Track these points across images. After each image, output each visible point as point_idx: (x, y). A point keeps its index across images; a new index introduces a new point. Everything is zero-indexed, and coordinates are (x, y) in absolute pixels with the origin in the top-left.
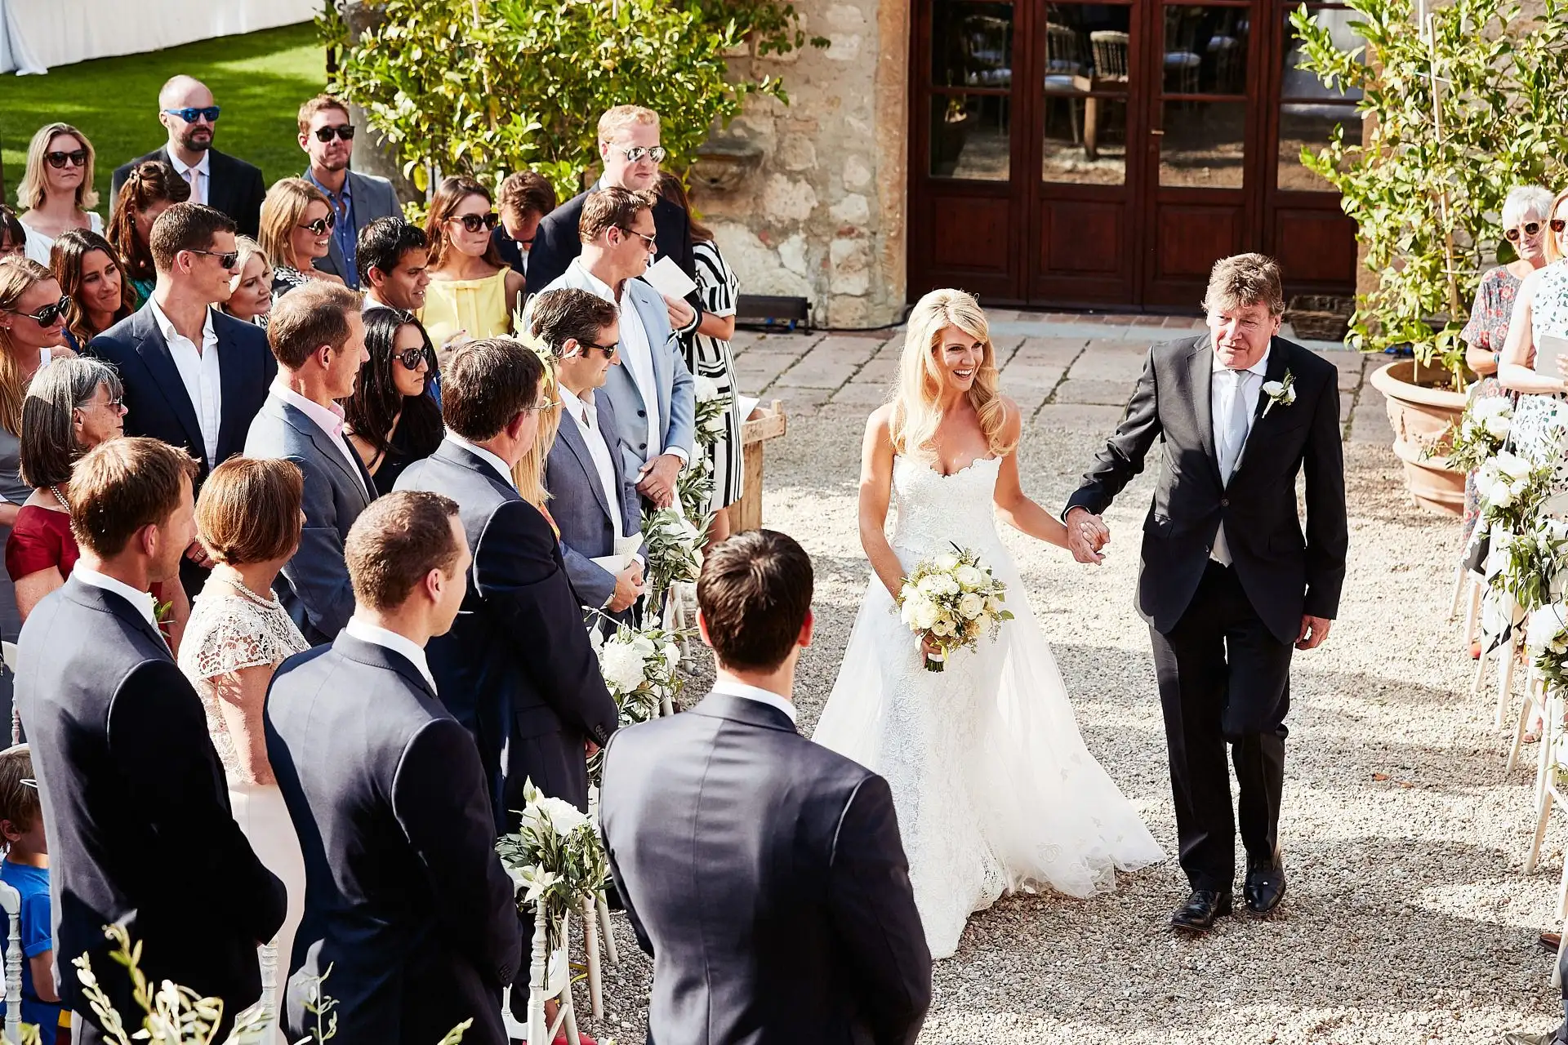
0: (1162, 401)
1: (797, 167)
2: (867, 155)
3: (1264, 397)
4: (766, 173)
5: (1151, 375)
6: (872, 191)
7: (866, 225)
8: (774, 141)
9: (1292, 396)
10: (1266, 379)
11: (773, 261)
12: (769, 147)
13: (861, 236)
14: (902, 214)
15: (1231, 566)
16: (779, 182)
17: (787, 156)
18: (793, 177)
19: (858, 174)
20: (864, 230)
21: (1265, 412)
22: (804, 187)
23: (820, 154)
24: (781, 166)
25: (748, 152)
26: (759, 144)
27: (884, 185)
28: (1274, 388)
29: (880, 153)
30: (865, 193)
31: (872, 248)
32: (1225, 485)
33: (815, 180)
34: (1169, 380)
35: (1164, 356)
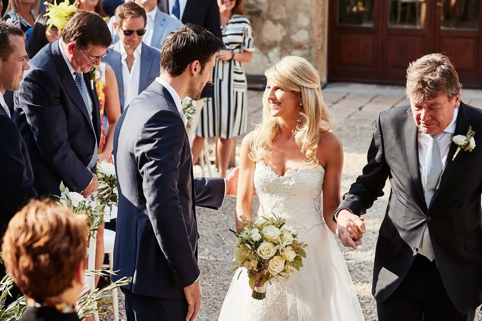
0: (387, 149)
1: (277, 17)
2: (307, 12)
3: (453, 146)
4: (263, 21)
5: (379, 132)
6: (309, 29)
7: (308, 44)
8: (267, 6)
9: (473, 144)
10: (456, 134)
11: (265, 60)
12: (264, 8)
13: (305, 49)
14: (324, 38)
15: (434, 261)
16: (269, 25)
17: (272, 13)
18: (275, 22)
19: (304, 21)
20: (307, 46)
21: (455, 156)
22: (280, 27)
23: (287, 11)
24: (270, 17)
25: (254, 10)
26: (260, 7)
27: (315, 26)
28: (460, 140)
29: (313, 11)
30: (307, 29)
31: (310, 54)
32: (428, 207)
33: (286, 23)
34: (390, 134)
35: (387, 119)
